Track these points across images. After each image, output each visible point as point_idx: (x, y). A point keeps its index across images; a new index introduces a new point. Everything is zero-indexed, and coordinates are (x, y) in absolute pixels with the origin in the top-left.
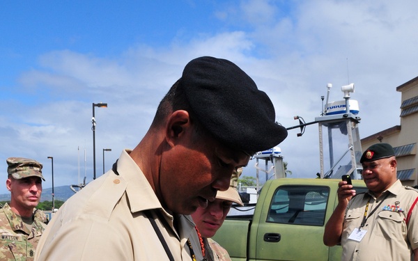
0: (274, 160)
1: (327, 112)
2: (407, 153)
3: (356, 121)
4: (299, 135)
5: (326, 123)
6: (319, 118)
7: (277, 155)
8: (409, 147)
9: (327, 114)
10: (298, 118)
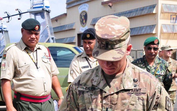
0: (3, 32)
1: (34, 7)
2: (71, 28)
3: (48, 12)
4: (19, 19)
5: (33, 13)
6: (30, 10)
7: (5, 30)
8: (72, 25)
9: (34, 8)
10: (18, 10)
